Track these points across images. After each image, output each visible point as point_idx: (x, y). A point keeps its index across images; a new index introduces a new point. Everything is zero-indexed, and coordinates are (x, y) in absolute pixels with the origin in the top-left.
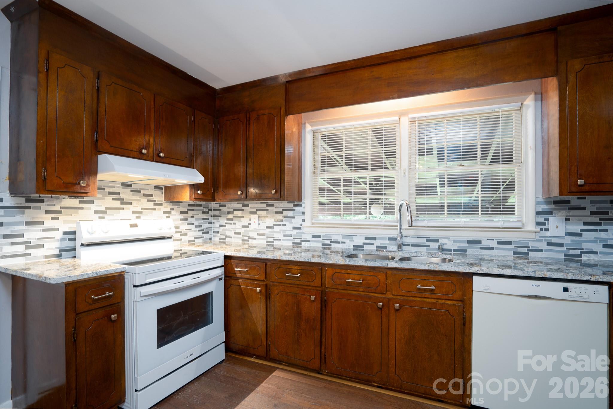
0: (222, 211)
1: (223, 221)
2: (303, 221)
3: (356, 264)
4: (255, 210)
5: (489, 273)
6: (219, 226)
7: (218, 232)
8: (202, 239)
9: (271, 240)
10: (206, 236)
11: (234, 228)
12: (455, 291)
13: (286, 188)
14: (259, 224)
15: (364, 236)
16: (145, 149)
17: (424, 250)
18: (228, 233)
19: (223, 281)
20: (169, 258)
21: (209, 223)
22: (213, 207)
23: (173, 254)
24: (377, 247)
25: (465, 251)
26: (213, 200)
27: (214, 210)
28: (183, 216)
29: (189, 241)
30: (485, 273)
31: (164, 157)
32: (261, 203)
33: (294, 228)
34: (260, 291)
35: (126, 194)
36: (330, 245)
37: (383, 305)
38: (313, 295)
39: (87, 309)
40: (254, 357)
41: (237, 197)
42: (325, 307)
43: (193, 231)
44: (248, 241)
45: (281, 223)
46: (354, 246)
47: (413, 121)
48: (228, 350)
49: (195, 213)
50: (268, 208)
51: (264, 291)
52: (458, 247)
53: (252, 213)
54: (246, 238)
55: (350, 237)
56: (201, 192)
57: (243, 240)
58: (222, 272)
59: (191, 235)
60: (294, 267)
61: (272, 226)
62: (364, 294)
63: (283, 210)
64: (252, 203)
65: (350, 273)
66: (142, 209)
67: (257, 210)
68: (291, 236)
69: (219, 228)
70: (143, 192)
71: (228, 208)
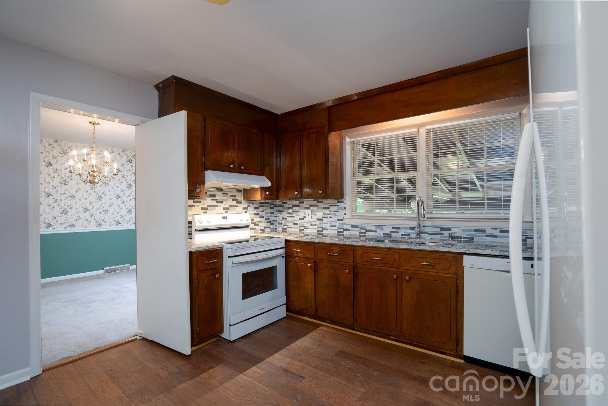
0: (284, 207)
1: (285, 214)
2: (345, 214)
3: (378, 246)
4: (308, 206)
5: (474, 252)
6: (282, 219)
7: (281, 224)
8: (269, 229)
9: (321, 229)
10: (273, 226)
11: (293, 221)
12: (450, 267)
13: (330, 188)
14: (312, 217)
15: (391, 226)
16: (232, 165)
17: (438, 237)
18: (289, 224)
19: (284, 259)
20: (248, 241)
21: (275, 217)
22: (277, 204)
23: (249, 239)
24: (402, 235)
25: (473, 238)
26: (278, 198)
27: (278, 206)
28: (256, 211)
29: (261, 230)
30: (471, 253)
31: (244, 169)
32: (313, 200)
33: (338, 220)
34: (311, 266)
35: (219, 196)
36: (366, 233)
37: (397, 277)
38: (347, 270)
39: (203, 269)
40: (307, 316)
41: (294, 196)
42: (356, 278)
43: (263, 223)
44: (303, 230)
45: (328, 216)
46: (384, 234)
47: (429, 131)
48: (288, 310)
49: (265, 209)
50: (318, 204)
51: (313, 266)
52: (467, 235)
53: (306, 208)
54: (302, 228)
55: (380, 227)
56: (269, 193)
57: (300, 230)
58: (284, 252)
59: (262, 226)
60: (334, 248)
61: (322, 218)
62: (384, 269)
63: (329, 205)
64: (306, 201)
65: (374, 252)
66: (230, 206)
67: (311, 206)
68: (335, 226)
69: (282, 220)
70: (230, 194)
71: (289, 205)
